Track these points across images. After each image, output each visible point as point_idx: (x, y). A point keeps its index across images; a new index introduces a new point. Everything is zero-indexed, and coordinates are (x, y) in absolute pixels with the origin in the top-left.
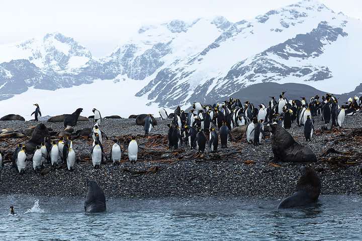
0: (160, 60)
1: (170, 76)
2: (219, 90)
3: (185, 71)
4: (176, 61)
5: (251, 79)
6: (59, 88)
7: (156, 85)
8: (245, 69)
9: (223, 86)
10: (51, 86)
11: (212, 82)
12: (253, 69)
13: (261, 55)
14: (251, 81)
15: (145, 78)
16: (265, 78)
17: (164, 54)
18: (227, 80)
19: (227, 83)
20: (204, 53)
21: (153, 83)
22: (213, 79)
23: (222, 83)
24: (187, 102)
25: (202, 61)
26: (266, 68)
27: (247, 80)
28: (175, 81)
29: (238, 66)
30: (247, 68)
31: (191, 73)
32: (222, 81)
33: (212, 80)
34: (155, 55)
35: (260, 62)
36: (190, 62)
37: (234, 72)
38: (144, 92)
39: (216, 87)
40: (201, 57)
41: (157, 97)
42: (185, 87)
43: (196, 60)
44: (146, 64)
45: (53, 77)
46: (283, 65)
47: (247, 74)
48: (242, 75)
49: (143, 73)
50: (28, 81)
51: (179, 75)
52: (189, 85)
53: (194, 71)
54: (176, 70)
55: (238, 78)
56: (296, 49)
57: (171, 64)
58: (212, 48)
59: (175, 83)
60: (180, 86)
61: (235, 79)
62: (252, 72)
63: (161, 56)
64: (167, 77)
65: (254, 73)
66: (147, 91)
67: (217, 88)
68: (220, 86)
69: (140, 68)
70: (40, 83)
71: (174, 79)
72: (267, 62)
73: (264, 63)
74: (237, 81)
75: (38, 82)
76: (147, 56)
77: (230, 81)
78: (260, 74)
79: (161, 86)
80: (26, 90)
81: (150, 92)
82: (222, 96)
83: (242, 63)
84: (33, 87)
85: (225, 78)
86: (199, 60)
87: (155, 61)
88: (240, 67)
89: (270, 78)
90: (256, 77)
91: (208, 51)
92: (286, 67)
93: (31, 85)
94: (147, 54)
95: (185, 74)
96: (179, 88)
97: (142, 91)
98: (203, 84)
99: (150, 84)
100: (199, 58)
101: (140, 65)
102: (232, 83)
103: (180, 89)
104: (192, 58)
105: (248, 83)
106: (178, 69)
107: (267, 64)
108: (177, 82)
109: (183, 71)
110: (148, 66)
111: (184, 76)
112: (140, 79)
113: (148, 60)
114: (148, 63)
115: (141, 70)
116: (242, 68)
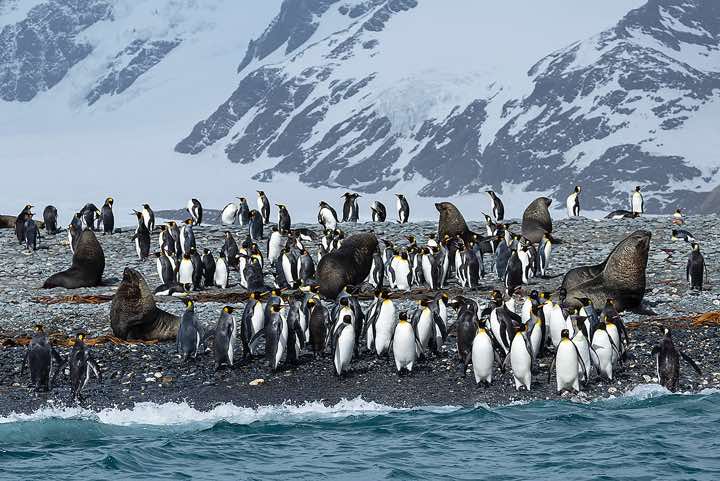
0: (80, 39)
4: (135, 43)
8: (590, 77)
12: (616, 76)
13: (614, 35)
14: (621, 111)
15: (33, 95)
16: (660, 104)
17: (88, 22)
24: (408, 169)
25: (376, 48)
26: (652, 73)
27: (605, 108)
31: (363, 83)
34: (61, 24)
35: (625, 55)
44: (36, 50)
46: (686, 66)
47: (602, 91)
49: (27, 79)
51: (322, 89)
53: (370, 79)
55: (578, 101)
56: (686, 21)
57: (121, 54)
62: (614, 86)
63: (78, 28)
65: (623, 90)
67: (512, 132)
69: (18, 64)
72: (648, 59)
73: (640, 61)
76: (36, 27)
78: (639, 92)
82: (541, 155)
87: (64, 44)
89: (673, 103)
90: (630, 101)
92: (695, 72)
94: (35, 20)
95: (342, 88)
101: (19, 54)
107: (651, 64)
109: (332, 78)
110: (43, 58)
111: (343, 93)
112: (22, 99)
113: (42, 38)
114: (40, 49)
115: (22, 70)
116: (579, 73)
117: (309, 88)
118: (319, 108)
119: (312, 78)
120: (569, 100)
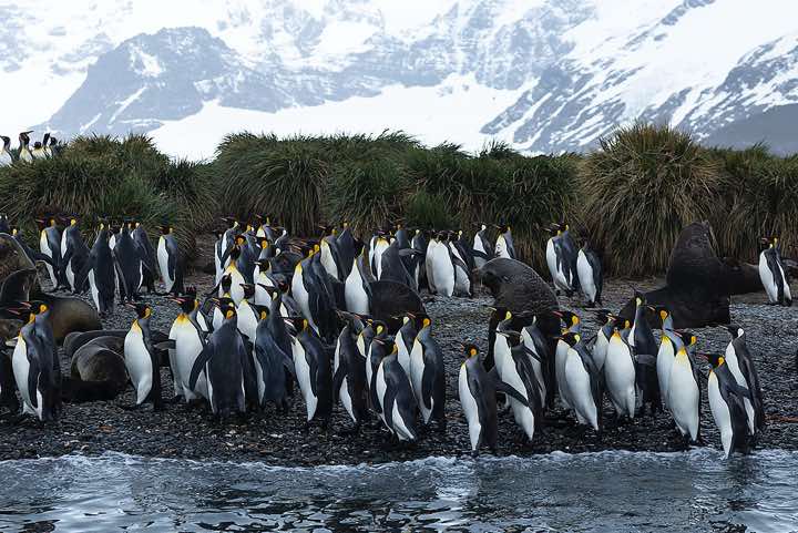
1: (575, 79)
2: (700, 120)
3: (616, 67)
5: (790, 94)
6: (287, 106)
7: (539, 104)
9: (713, 111)
10: (265, 99)
11: (684, 98)
18: (723, 95)
19: (724, 102)
20: (670, 20)
21: (530, 97)
22: (687, 91)
23: (710, 101)
28: (589, 95)
29: (757, 55)
30: (781, 64)
32: (712, 95)
33: (684, 94)
36: (630, 44)
37: (744, 75)
38: (504, 121)
39: (692, 112)
40: (663, 29)
41: (538, 135)
42: (613, 111)
43: (650, 38)
45: (271, 77)
48: (765, 82)
50: (203, 86)
52: (624, 104)
54: (594, 64)
58: (695, 7)
59: (588, 101)
60: (600, 108)
61: (746, 92)
64: (566, 81)
66: (512, 119)
68: (703, 112)
70: (236, 91)
71: (581, 91)
74: (748, 98)
75: (230, 89)
77: (733, 98)
79: (550, 106)
80: (196, 109)
81: (520, 123)
83: (768, 48)
84: (217, 101)
85: (721, 88)
86: (658, 38)
88: (762, 59)
91: (682, 13)
93: (211, 96)
96: (597, 112)
97: (498, 119)
98: (661, 103)
99: (523, 102)
100: (657, 32)
102: (737, 104)
103: (600, 117)
104: (640, 32)
105: (779, 100)
106: (599, 60)
108: (594, 96)
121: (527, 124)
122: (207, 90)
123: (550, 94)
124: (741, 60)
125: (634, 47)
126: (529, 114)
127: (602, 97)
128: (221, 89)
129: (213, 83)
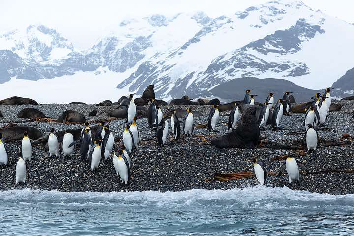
0: (141, 53)
1: (151, 69)
2: (199, 83)
3: (166, 64)
4: (157, 54)
5: (231, 74)
6: (41, 79)
7: (138, 78)
8: (225, 64)
9: (203, 80)
10: (33, 76)
11: (193, 76)
12: (233, 64)
13: (240, 50)
14: (231, 75)
15: (125, 70)
16: (245, 73)
17: (145, 48)
18: (207, 74)
19: (207, 77)
20: (184, 47)
21: (134, 75)
22: (194, 72)
23: (202, 77)
24: (168, 94)
25: (182, 55)
26: (246, 63)
27: (227, 74)
29: (218, 60)
30: (227, 63)
31: (172, 66)
32: (203, 74)
33: (192, 73)
34: (136, 48)
35: (240, 57)
36: (170, 56)
37: (215, 67)
38: (125, 84)
39: (196, 80)
40: (181, 51)
41: (138, 89)
42: (166, 80)
43: (177, 54)
44: (127, 57)
45: (35, 68)
46: (262, 60)
47: (227, 68)
48: (222, 69)
49: (123, 65)
50: (11, 71)
51: (160, 68)
52: (170, 78)
53: (174, 65)
54: (157, 63)
55: (219, 72)
56: (275, 45)
57: (152, 58)
58: (193, 42)
59: (156, 76)
60: (161, 79)
61: (215, 73)
62: (232, 67)
63: (141, 49)
64: (148, 69)
65: (234, 68)
66: (128, 83)
67: (197, 82)
68: (200, 80)
69: (121, 61)
70: (23, 73)
71: (155, 72)
72: (247, 57)
73: (244, 58)
74: (216, 75)
75: (21, 73)
76: (127, 49)
77: (210, 76)
78: (240, 69)
79: (142, 78)
80: (8, 80)
81: (131, 84)
82: (202, 89)
83: (222, 57)
84: (16, 77)
85: (206, 72)
86: (180, 54)
87: (136, 54)
88: (220, 61)
89: (250, 73)
90: (235, 72)
91: (188, 45)
92: (264, 62)
93: (13, 75)
94: (128, 47)
95: (165, 68)
96: (159, 81)
97: (123, 83)
98: (184, 77)
99: (132, 77)
100: (180, 52)
101: (121, 58)
102: (212, 77)
103: (161, 82)
104: (174, 51)
105: (228, 78)
106: (159, 62)
107: (247, 59)
108: (158, 75)
109: (164, 65)
110: (129, 59)
111: (165, 69)
112: (121, 72)
113: (129, 52)
114: (129, 56)
115: (122, 63)
116: (222, 62)
117: (156, 67)
118: (156, 74)
119: (159, 64)
120: (217, 71)
121: (134, 85)
122: (12, 73)
123: (141, 74)
124: (212, 61)
125: (172, 57)
126: (134, 81)
127: (161, 75)
128: (17, 72)
129: (14, 70)
